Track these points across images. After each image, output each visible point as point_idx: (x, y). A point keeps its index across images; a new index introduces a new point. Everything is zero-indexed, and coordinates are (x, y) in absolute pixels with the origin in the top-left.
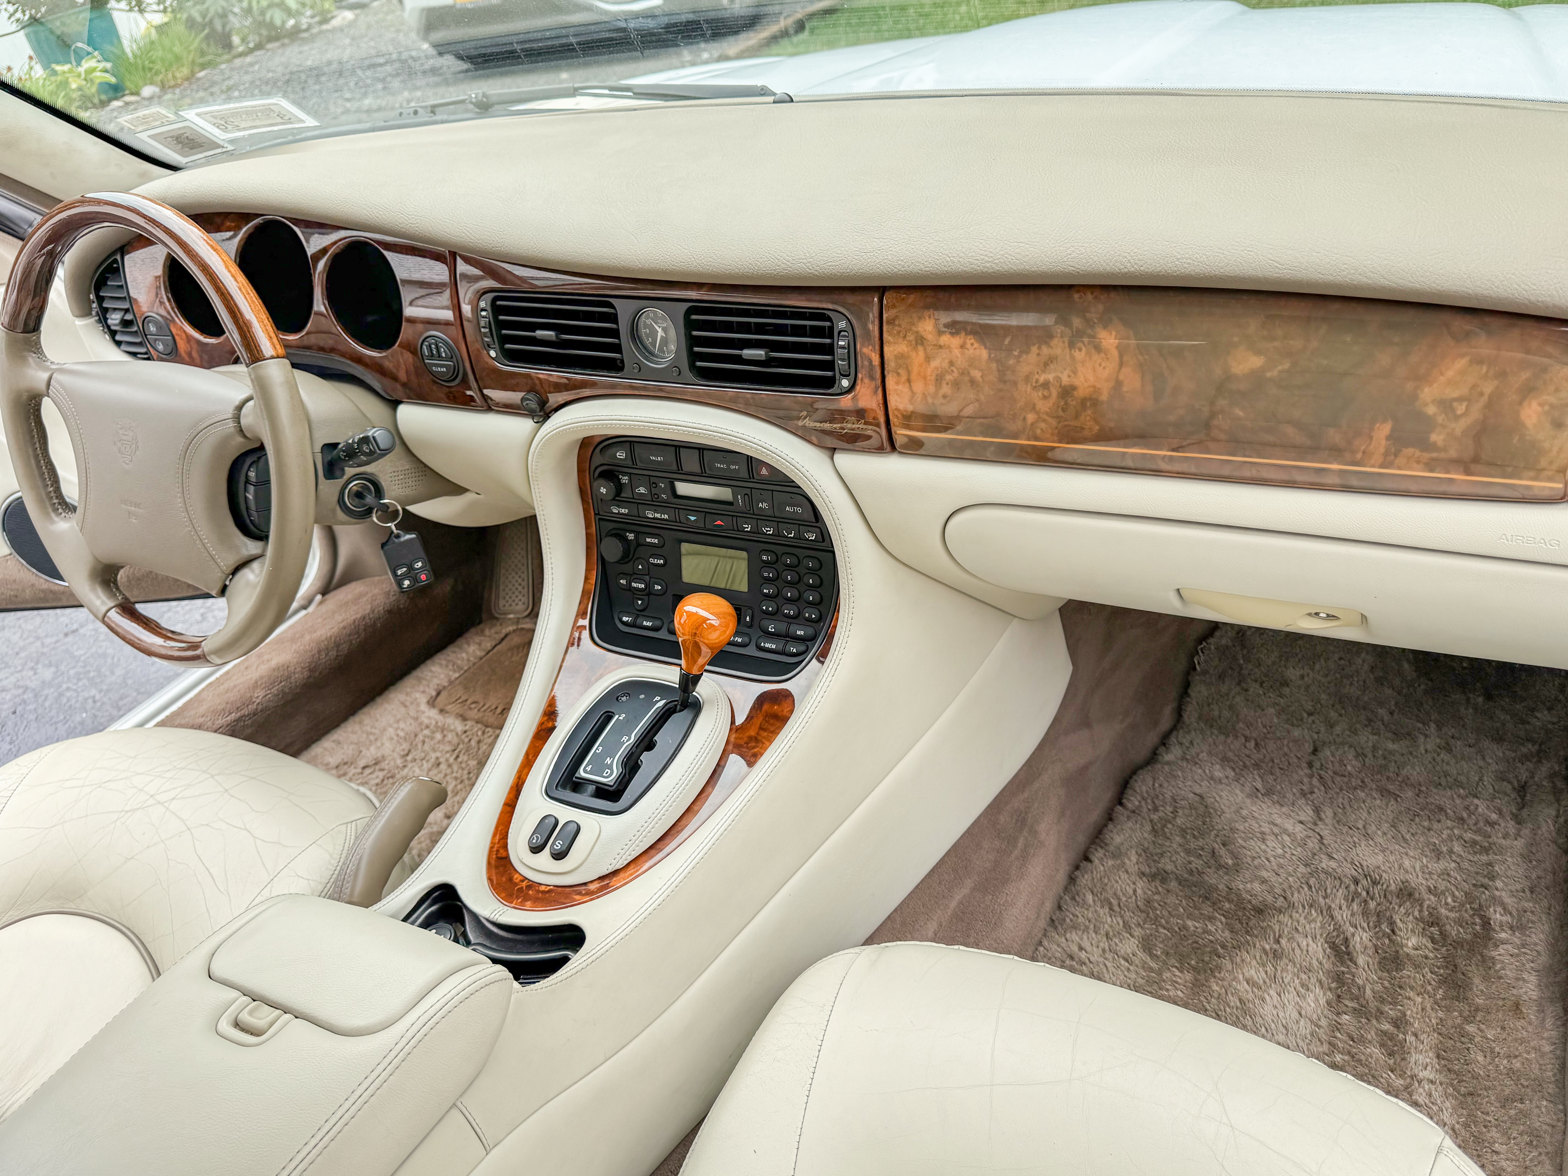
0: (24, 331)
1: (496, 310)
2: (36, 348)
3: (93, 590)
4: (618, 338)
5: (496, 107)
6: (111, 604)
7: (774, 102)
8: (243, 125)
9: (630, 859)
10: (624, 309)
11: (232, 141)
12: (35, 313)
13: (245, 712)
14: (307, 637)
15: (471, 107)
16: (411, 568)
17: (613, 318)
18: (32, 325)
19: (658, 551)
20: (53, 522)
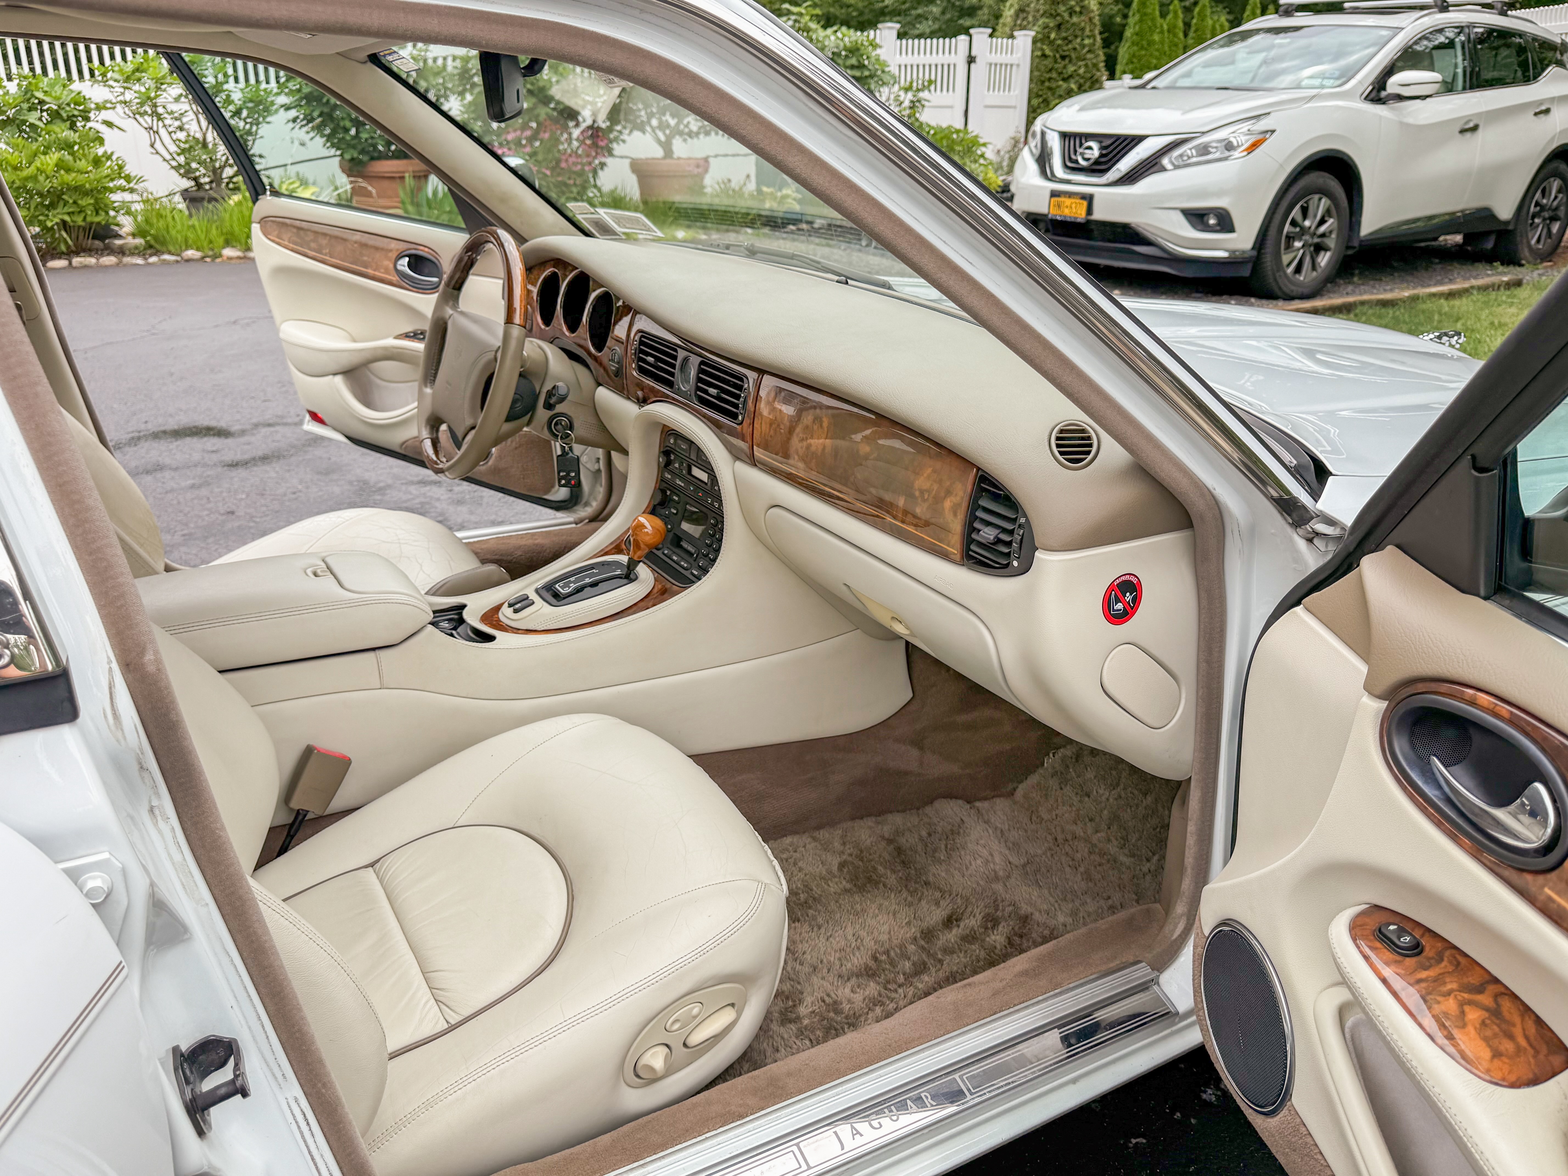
0: (454, 288)
1: (641, 343)
2: (457, 299)
3: (426, 427)
4: (674, 369)
5: (759, 255)
6: (428, 436)
7: (837, 282)
8: (628, 225)
9: (546, 628)
10: (681, 354)
11: (624, 233)
12: (460, 282)
13: (505, 558)
14: (564, 537)
15: (742, 249)
16: (568, 474)
17: (675, 358)
18: (457, 286)
19: (676, 505)
20: (426, 386)
